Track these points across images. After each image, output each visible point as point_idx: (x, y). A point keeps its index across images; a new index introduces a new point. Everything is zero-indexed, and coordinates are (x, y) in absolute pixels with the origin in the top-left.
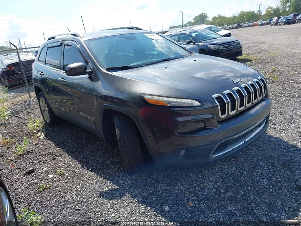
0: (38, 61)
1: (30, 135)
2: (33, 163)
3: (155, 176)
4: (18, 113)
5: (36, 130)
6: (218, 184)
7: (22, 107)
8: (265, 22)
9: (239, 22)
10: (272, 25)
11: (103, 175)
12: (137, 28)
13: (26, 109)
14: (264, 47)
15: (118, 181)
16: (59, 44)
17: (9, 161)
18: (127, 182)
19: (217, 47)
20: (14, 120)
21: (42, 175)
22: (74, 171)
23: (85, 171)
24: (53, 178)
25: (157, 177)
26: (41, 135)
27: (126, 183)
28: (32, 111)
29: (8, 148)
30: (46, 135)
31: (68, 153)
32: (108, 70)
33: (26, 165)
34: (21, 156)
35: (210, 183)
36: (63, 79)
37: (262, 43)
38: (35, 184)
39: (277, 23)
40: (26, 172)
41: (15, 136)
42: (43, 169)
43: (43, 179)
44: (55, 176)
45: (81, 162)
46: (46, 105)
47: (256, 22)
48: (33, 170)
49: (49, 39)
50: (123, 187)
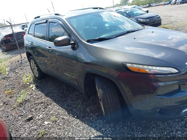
0: (28, 34)
1: (25, 86)
2: (31, 111)
3: (129, 124)
4: (15, 69)
5: (29, 83)
6: (185, 133)
7: (17, 65)
8: (166, 3)
9: (149, 4)
10: (172, 5)
11: (86, 122)
12: (100, 8)
13: (20, 66)
14: (173, 19)
15: (100, 129)
16: (45, 22)
17: (13, 108)
18: (108, 129)
19: (145, 20)
20: (13, 75)
21: (40, 122)
22: (63, 118)
23: (72, 119)
24: (48, 124)
25: (131, 124)
26: (33, 87)
27: (108, 131)
28: (24, 68)
29: (11, 97)
30: (37, 87)
31: (56, 102)
32: (88, 41)
33: (26, 113)
34: (21, 104)
35: (178, 132)
36: (50, 47)
37: (170, 16)
38: (35, 130)
39: (175, 3)
40: (27, 119)
41: (15, 88)
42: (39, 116)
43: (41, 125)
44: (50, 123)
45: (66, 109)
46: (35, 65)
47: (160, 3)
48: (32, 117)
49: (35, 18)
50: (106, 134)
